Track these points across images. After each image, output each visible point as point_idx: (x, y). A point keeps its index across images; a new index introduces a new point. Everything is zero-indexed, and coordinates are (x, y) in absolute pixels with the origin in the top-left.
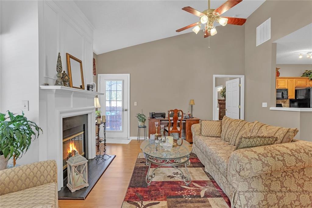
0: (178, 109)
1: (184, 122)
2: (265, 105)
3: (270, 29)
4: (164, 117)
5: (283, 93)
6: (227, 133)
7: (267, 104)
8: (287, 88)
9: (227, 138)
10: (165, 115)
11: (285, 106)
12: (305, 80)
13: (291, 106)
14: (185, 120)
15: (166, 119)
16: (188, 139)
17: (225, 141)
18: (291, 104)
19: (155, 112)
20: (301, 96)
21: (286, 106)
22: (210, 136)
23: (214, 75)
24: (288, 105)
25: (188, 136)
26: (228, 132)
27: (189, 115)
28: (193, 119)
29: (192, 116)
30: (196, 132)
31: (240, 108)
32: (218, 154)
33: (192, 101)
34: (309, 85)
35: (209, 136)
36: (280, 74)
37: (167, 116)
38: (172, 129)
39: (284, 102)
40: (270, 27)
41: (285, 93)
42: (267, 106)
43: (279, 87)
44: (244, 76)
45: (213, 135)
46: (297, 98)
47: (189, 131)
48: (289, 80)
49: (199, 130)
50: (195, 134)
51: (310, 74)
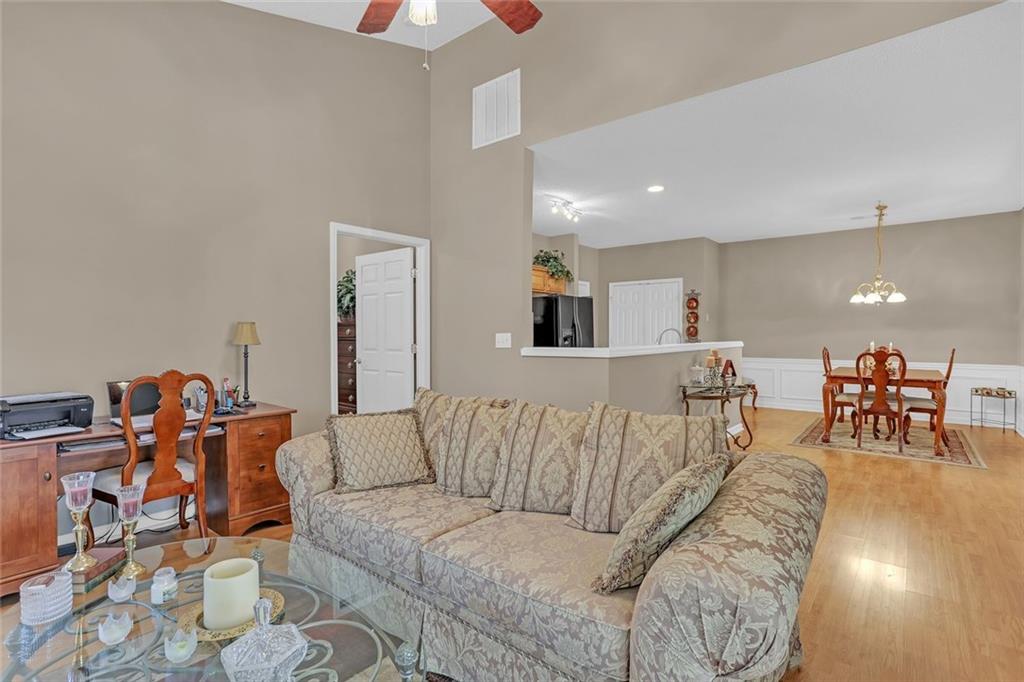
0: (186, 372)
1: (218, 431)
2: (503, 340)
3: (519, 104)
4: (87, 422)
6: (468, 461)
7: (510, 339)
9: (475, 483)
10: (90, 406)
12: (542, 274)
14: (221, 425)
15: (97, 430)
16: (241, 512)
17: (462, 494)
19: (11, 400)
22: (385, 486)
23: (332, 224)
25: (241, 494)
26: (472, 455)
27: (231, 393)
28: (253, 413)
29: (246, 398)
30: (313, 479)
31: (415, 355)
32: (447, 549)
33: (246, 328)
35: (380, 487)
37: (101, 408)
38: (150, 482)
40: (519, 98)
42: (512, 344)
44: (428, 241)
45: (398, 480)
47: (243, 473)
49: (329, 467)
50: (309, 489)
51: (548, 261)
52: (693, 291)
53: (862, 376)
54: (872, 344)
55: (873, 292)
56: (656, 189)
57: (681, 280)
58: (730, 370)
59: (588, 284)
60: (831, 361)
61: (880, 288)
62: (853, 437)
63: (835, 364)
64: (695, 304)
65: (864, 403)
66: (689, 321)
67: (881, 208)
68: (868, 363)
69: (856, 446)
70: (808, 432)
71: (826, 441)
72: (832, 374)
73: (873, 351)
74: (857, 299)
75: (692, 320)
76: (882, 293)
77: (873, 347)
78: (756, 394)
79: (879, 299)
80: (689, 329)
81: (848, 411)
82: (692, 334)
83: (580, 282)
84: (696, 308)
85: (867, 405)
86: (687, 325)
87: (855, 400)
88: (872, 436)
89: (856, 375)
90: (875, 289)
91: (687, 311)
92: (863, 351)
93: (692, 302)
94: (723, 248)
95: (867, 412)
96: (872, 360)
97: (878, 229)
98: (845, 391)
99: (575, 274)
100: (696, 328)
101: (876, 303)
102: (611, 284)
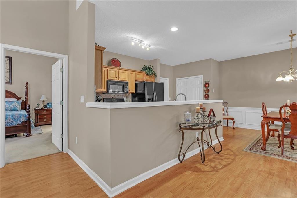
2: (82, 99)
5: (123, 86)
8: (128, 81)
11: (127, 101)
12: (143, 74)
13: (133, 100)
18: (133, 99)
20: (139, 90)
21: (129, 101)
24: (131, 99)
31: (62, 106)
34: (146, 80)
36: (121, 65)
39: (127, 97)
41: (126, 86)
42: (84, 101)
43: (120, 79)
44: (67, 56)
46: (137, 93)
48: (130, 72)
51: (146, 69)
52: (207, 80)
53: (283, 117)
54: (289, 101)
55: (289, 75)
56: (174, 29)
57: (202, 76)
58: (212, 114)
59: (168, 79)
60: (267, 109)
61: (292, 74)
62: (279, 147)
63: (269, 110)
64: (208, 85)
65: (285, 131)
66: (206, 92)
67: (292, 35)
68: (287, 111)
69: (281, 154)
70: (255, 143)
71: (264, 149)
72: (268, 116)
73: (289, 105)
74: (280, 79)
75: (207, 92)
76: (294, 76)
77: (289, 102)
78: (234, 122)
79: (292, 78)
80: (205, 95)
81: (276, 133)
82: (207, 97)
83: (160, 78)
84: (208, 87)
85: (286, 132)
86: (205, 94)
87: (279, 129)
88: (290, 147)
89: (279, 117)
90: (289, 73)
91: (205, 88)
92: (284, 105)
93: (207, 85)
94: (220, 63)
95: (286, 137)
96: (289, 109)
97: (291, 50)
98: (274, 124)
99: (158, 74)
100: (208, 95)
101: (291, 80)
102: (177, 79)
